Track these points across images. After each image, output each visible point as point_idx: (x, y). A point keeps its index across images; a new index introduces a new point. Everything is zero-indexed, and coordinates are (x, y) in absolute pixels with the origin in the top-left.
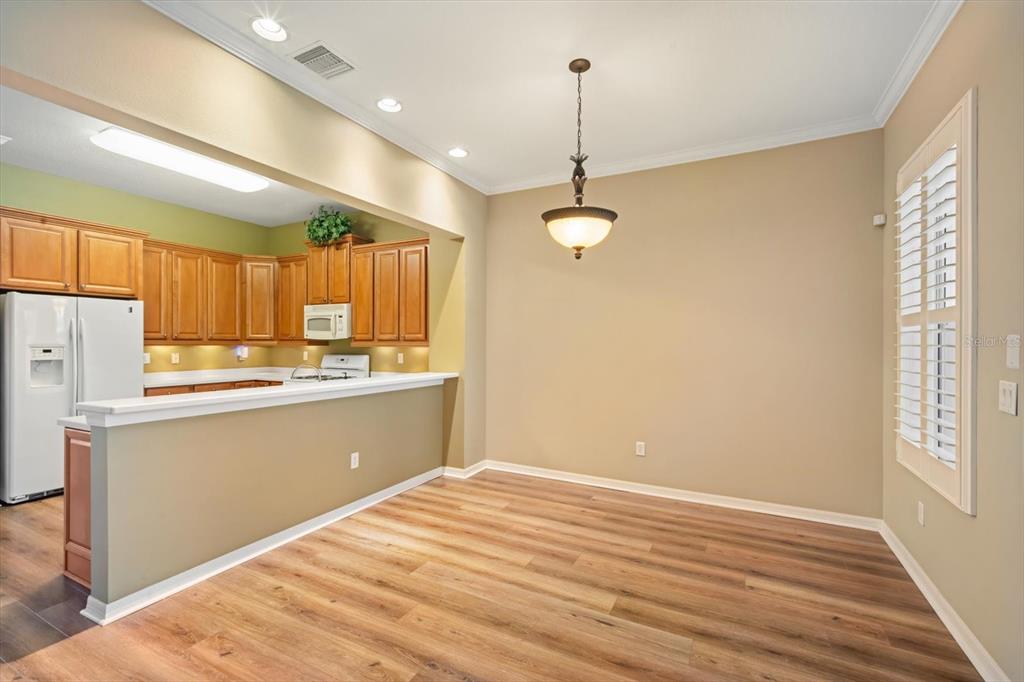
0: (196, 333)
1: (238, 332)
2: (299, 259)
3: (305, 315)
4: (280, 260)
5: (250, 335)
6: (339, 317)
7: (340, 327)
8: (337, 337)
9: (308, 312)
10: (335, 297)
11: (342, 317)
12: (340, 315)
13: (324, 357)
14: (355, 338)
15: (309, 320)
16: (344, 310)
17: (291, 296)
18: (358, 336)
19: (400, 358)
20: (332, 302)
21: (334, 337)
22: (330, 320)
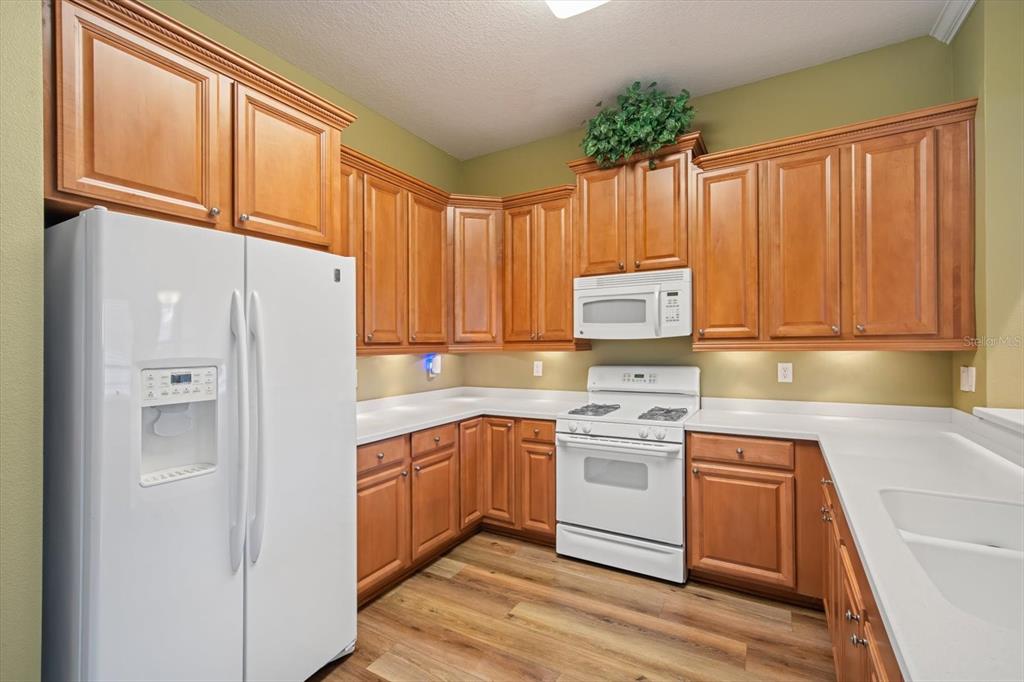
0: (395, 332)
1: (443, 330)
2: (554, 198)
3: (576, 295)
4: (507, 204)
5: (460, 335)
6: (669, 294)
7: (672, 313)
8: (664, 334)
9: (585, 289)
10: (648, 258)
11: (676, 294)
12: (672, 289)
13: (592, 371)
14: (703, 334)
15: (585, 304)
16: (682, 280)
17: (535, 264)
18: (712, 330)
19: (785, 372)
20: (638, 268)
21: (657, 334)
22: (644, 301)
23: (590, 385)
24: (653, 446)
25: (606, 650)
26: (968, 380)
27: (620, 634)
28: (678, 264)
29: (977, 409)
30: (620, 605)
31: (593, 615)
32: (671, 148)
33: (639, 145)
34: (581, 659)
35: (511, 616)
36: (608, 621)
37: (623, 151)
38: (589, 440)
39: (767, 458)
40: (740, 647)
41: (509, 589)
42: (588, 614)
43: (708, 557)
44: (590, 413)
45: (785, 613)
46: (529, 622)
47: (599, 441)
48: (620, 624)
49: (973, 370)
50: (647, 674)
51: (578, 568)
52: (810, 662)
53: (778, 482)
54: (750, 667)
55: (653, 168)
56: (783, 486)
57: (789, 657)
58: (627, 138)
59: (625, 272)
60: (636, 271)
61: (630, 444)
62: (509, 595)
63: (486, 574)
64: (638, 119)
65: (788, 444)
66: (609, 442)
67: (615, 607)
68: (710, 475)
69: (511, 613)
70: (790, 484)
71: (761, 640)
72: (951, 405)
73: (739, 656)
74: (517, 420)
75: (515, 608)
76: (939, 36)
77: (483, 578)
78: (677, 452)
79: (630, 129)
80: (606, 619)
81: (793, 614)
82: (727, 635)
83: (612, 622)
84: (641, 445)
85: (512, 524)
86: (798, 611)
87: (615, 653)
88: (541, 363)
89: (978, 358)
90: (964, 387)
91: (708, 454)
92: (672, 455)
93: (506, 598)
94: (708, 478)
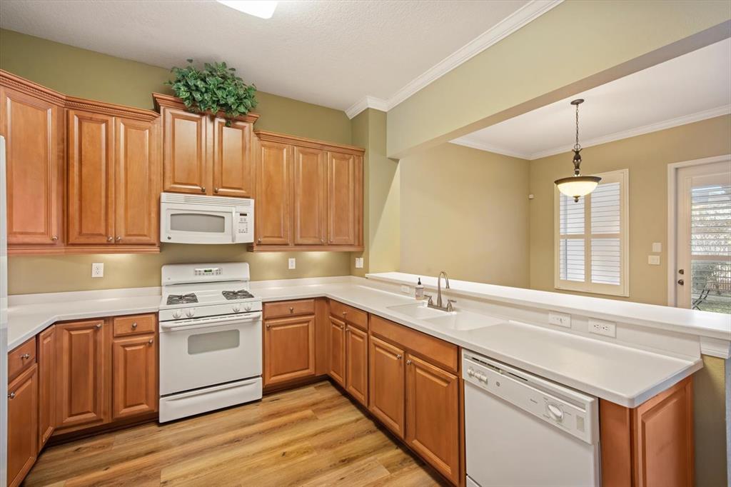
2: (136, 118)
6: (241, 215)
7: (243, 227)
8: (238, 241)
9: (172, 203)
10: (223, 188)
11: (246, 215)
12: (244, 212)
13: (164, 269)
14: (259, 242)
15: (172, 215)
16: (249, 206)
17: (112, 171)
18: (266, 239)
19: (292, 264)
20: (216, 193)
21: (233, 241)
22: (223, 217)
23: (164, 281)
24: (244, 316)
25: (254, 455)
26: (359, 263)
27: (251, 443)
28: (242, 195)
29: (367, 275)
30: (236, 429)
31: (226, 443)
32: (243, 117)
33: (225, 108)
34: (245, 468)
35: (165, 482)
36: (238, 441)
37: (210, 106)
38: (193, 322)
39: (304, 310)
40: (309, 412)
41: (139, 470)
42: (222, 445)
43: (274, 376)
44: (185, 302)
45: (311, 389)
46: (185, 476)
47: (201, 321)
48: (247, 438)
49: (362, 259)
50: (285, 450)
51: (185, 425)
52: (336, 402)
53: (308, 322)
54: (319, 417)
55: (227, 126)
56: (311, 323)
57: (329, 405)
58: (216, 99)
59: (205, 194)
60: (214, 195)
61: (227, 318)
62: (144, 472)
63: (100, 474)
64: (225, 89)
65: (312, 300)
66: (210, 320)
67: (236, 431)
68: (275, 326)
69: (162, 480)
70: (313, 321)
71: (314, 404)
72: (350, 275)
73: (312, 416)
74: (106, 319)
75: (162, 477)
76: (348, 114)
77: (101, 478)
78: (258, 317)
79: (220, 93)
80: (236, 441)
81: (315, 388)
82: (301, 411)
83: (241, 440)
84: (235, 317)
85: (101, 420)
86: (316, 385)
87: (260, 452)
88: (103, 264)
89: (364, 255)
90: (357, 266)
91: (275, 314)
92: (256, 319)
93: (146, 476)
94: (274, 329)
